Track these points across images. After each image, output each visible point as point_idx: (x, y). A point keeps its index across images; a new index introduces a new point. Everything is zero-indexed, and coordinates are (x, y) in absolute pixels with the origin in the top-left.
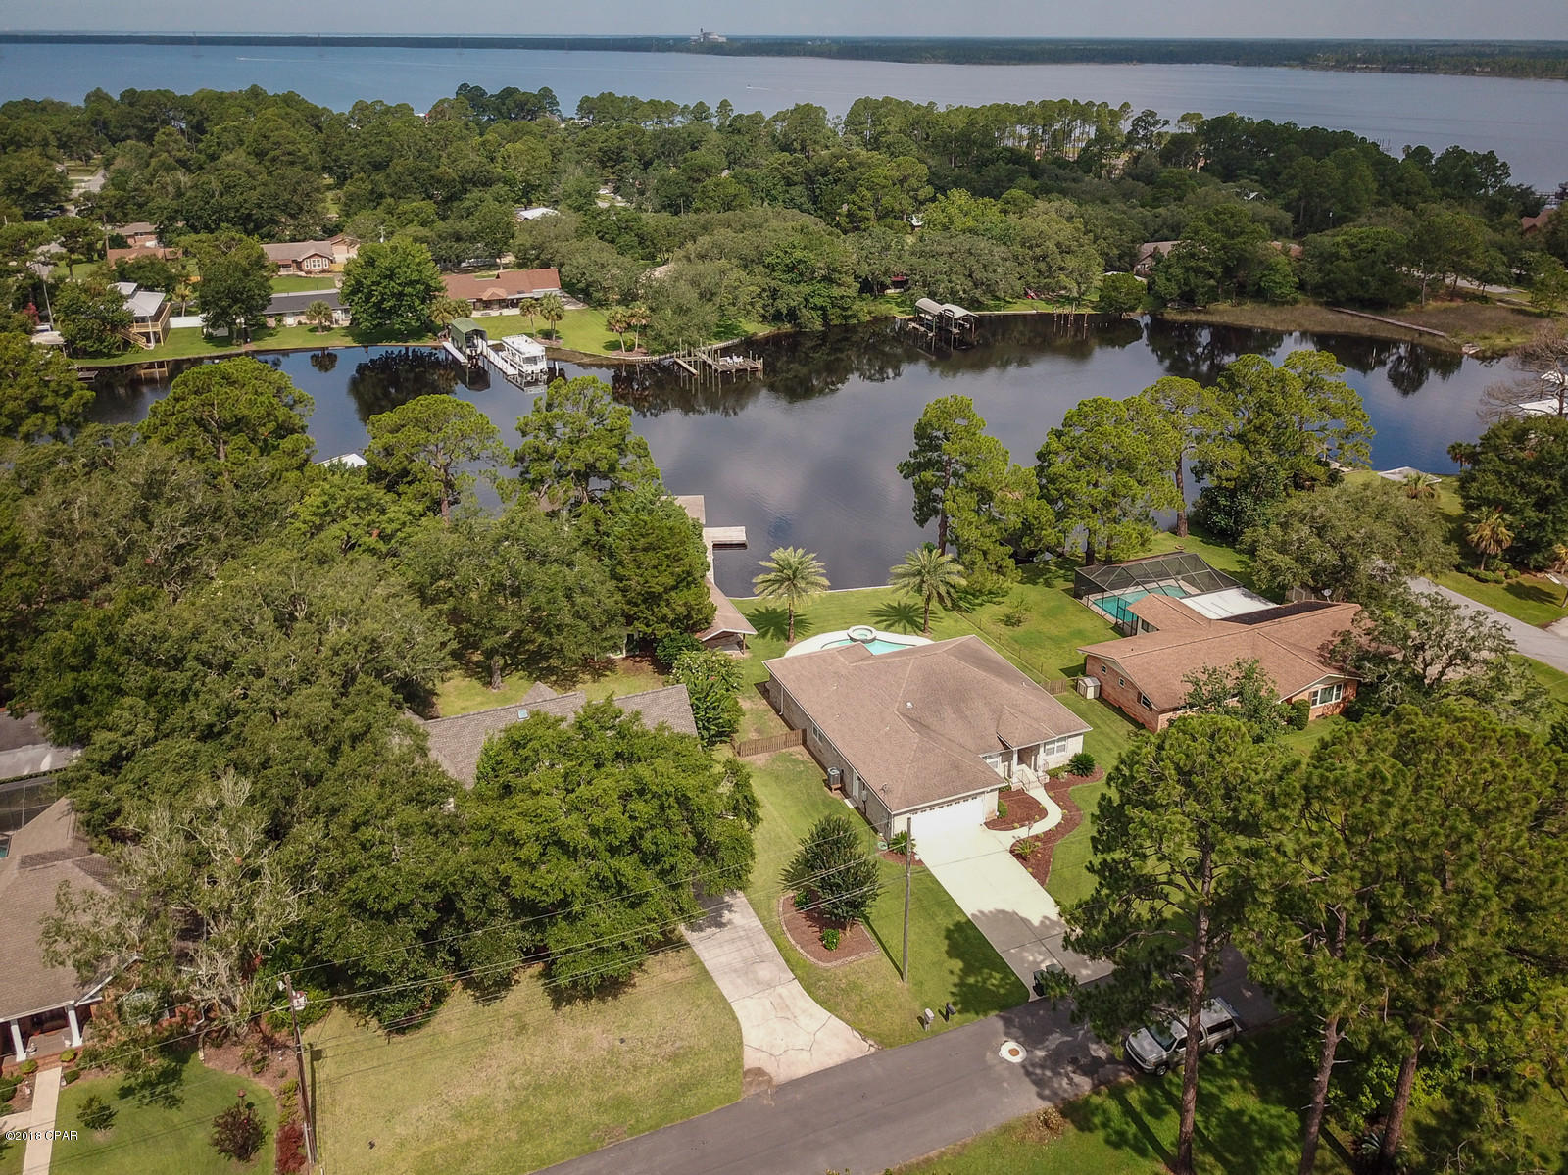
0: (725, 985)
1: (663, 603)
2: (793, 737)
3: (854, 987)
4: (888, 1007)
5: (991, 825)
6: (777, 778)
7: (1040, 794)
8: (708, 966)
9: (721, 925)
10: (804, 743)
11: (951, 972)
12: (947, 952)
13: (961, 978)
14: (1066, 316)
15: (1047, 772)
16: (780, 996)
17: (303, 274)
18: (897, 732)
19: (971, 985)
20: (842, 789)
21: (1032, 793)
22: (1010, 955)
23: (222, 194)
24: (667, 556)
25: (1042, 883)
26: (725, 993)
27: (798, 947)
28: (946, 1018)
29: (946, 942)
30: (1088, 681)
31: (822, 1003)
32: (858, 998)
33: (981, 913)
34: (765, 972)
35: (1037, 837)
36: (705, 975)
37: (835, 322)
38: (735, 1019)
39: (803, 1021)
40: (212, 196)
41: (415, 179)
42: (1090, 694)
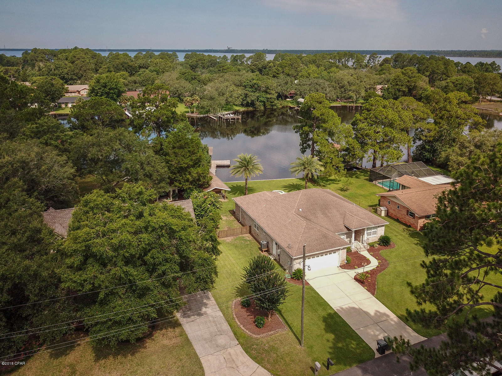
0: (198, 348)
1: (187, 173)
2: (245, 230)
3: (273, 349)
4: (293, 361)
5: (343, 267)
6: (236, 247)
7: (366, 254)
8: (190, 336)
9: (200, 315)
10: (250, 233)
11: (328, 341)
12: (325, 329)
13: (334, 344)
14: (352, 107)
15: (369, 244)
16: (230, 354)
17: (80, 95)
18: (295, 221)
19: (341, 348)
20: (268, 251)
21: (362, 253)
22: (361, 331)
23: (55, 70)
24: (189, 151)
25: (373, 294)
26: (198, 352)
27: (241, 326)
28: (328, 368)
29: (324, 324)
30: (382, 208)
31: (254, 358)
32: (275, 355)
33: (342, 308)
34: (221, 340)
35: (367, 272)
36: (188, 342)
37: (268, 107)
38: (201, 368)
39: (242, 369)
40: (51, 71)
41: (123, 67)
42: (383, 214)
